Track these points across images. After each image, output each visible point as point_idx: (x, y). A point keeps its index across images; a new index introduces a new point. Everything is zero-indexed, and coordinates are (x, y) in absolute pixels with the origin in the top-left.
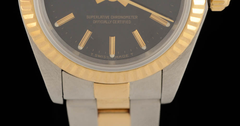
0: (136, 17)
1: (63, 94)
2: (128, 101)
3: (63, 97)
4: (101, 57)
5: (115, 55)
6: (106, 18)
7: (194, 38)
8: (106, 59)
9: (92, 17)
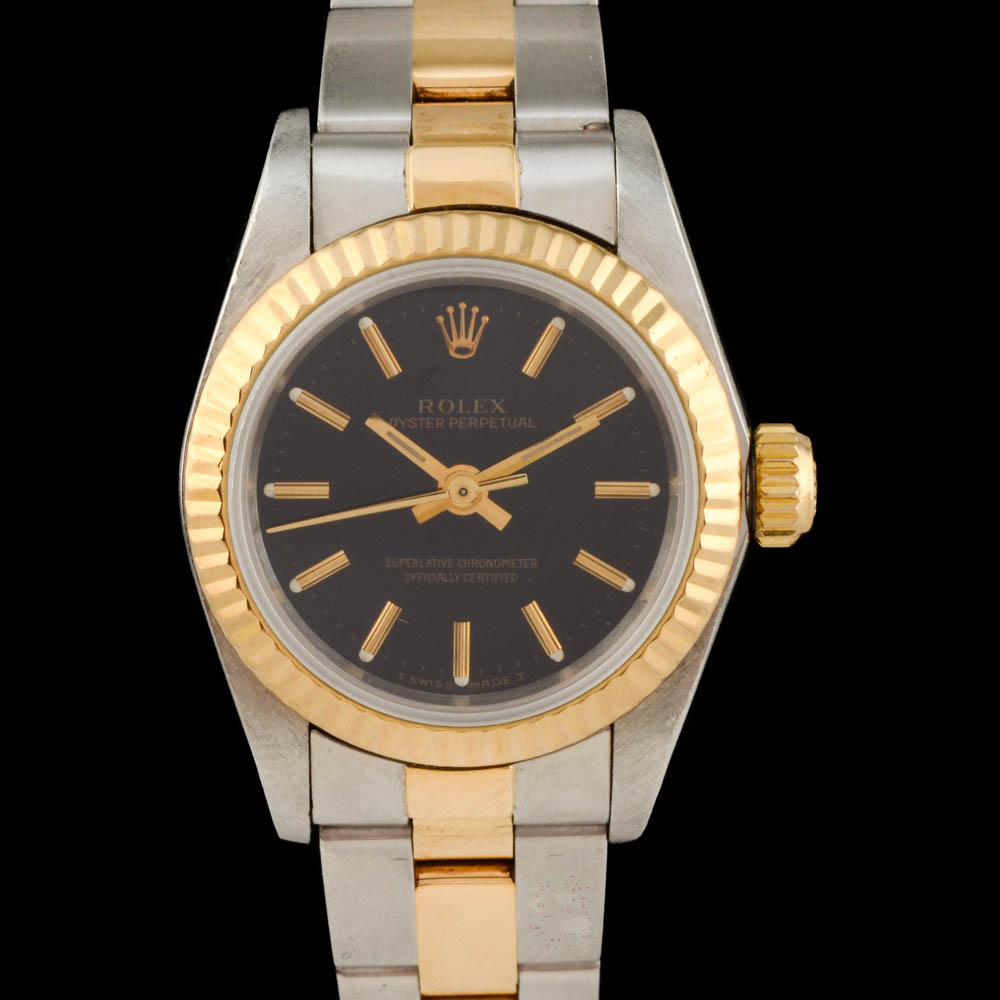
0: (534, 563)
1: (311, 806)
2: (511, 830)
3: (311, 814)
4: (429, 684)
5: (472, 678)
6: (444, 566)
7: (709, 625)
8: (444, 691)
9: (401, 561)
